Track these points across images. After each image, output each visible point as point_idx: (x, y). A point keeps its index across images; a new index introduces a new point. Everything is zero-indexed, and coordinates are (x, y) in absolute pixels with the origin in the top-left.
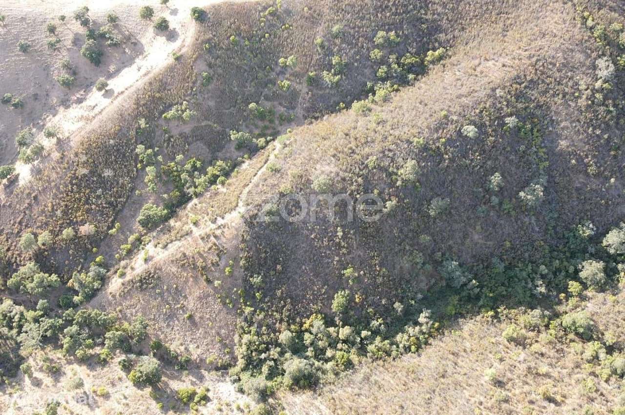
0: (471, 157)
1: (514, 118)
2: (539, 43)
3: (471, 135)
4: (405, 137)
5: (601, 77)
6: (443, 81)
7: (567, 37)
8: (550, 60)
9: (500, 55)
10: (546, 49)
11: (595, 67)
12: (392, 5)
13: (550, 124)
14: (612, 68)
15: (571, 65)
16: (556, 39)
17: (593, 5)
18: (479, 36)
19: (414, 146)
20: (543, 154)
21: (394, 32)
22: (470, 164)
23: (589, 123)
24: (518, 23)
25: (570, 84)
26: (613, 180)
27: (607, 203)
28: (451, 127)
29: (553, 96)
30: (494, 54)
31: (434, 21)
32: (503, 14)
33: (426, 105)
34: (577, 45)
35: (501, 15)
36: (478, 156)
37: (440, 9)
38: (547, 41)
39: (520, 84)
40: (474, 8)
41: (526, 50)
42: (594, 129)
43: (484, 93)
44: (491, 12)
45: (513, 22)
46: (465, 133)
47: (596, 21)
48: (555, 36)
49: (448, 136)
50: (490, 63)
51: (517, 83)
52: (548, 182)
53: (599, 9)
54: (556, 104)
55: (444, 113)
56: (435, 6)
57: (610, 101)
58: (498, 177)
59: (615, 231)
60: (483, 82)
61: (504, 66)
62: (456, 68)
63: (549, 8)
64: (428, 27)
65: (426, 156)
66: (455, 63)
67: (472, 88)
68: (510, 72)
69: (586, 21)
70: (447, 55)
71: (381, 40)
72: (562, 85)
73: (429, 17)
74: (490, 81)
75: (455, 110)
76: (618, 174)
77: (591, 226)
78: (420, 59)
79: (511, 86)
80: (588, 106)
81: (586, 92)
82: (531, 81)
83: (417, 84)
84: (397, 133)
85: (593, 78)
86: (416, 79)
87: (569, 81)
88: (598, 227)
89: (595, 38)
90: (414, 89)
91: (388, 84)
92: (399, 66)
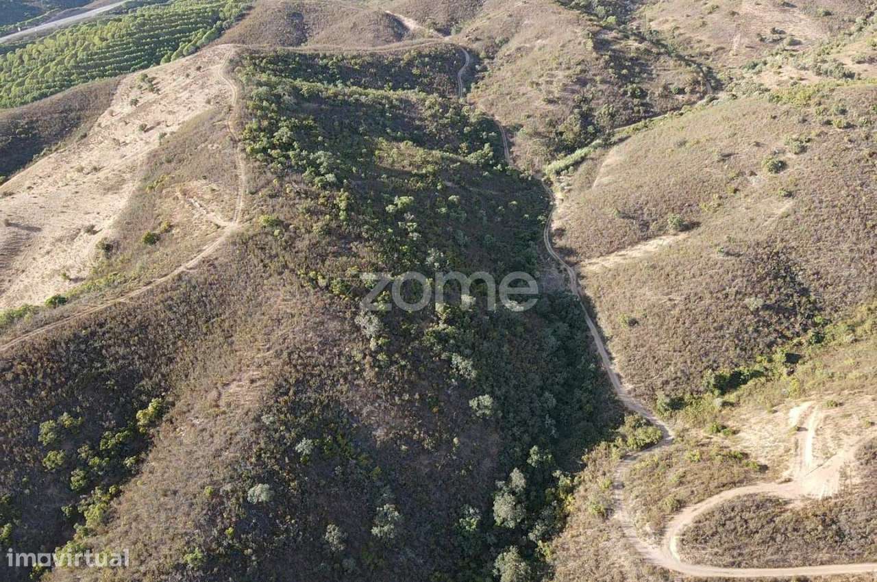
0: (283, 527)
1: (304, 441)
2: (279, 333)
3: (263, 498)
4: (169, 563)
5: (371, 337)
6: (181, 444)
7: (306, 311)
8: (304, 346)
9: (240, 370)
10: (291, 336)
11: (358, 329)
12: (43, 378)
13: (350, 420)
14: (375, 320)
15: (330, 339)
16: (295, 319)
17: (313, 261)
18: (197, 359)
19: (193, 568)
20: (365, 461)
21: (65, 414)
22: (287, 538)
23: (391, 393)
24: (239, 321)
25: (343, 361)
26: (455, 440)
27: (467, 470)
28: (231, 504)
29: (334, 385)
30: (232, 372)
31: (123, 367)
32: (214, 318)
33: (175, 493)
34: (323, 314)
35: (212, 321)
36: (291, 519)
37: (122, 351)
38: (287, 326)
39: (286, 394)
40: (169, 329)
41: (268, 349)
42: (400, 396)
43: (248, 430)
44: (197, 323)
45: (232, 323)
46: (255, 501)
47: (328, 277)
48: (293, 316)
49: (234, 520)
50: (233, 388)
51: (281, 394)
52: (393, 491)
53: (323, 261)
54: (342, 393)
55: (208, 490)
56: (112, 350)
57: (397, 356)
58: (334, 530)
59: (497, 498)
60: (237, 418)
61: (252, 381)
62: (190, 416)
63: (265, 287)
64: (117, 381)
66: (185, 409)
67: (228, 432)
68: (264, 386)
69: (317, 282)
70: (168, 403)
71: (51, 436)
72: (335, 367)
73: (111, 367)
74: (245, 411)
75: (222, 476)
76: (457, 430)
77: (472, 511)
78: (130, 430)
79: (277, 401)
80: (378, 375)
81: (366, 361)
82: (297, 381)
83: (145, 468)
84: (153, 564)
85: (363, 340)
86: (139, 461)
87: (339, 358)
88: (479, 507)
89: (338, 296)
90: (144, 477)
91: (98, 492)
92: (102, 458)
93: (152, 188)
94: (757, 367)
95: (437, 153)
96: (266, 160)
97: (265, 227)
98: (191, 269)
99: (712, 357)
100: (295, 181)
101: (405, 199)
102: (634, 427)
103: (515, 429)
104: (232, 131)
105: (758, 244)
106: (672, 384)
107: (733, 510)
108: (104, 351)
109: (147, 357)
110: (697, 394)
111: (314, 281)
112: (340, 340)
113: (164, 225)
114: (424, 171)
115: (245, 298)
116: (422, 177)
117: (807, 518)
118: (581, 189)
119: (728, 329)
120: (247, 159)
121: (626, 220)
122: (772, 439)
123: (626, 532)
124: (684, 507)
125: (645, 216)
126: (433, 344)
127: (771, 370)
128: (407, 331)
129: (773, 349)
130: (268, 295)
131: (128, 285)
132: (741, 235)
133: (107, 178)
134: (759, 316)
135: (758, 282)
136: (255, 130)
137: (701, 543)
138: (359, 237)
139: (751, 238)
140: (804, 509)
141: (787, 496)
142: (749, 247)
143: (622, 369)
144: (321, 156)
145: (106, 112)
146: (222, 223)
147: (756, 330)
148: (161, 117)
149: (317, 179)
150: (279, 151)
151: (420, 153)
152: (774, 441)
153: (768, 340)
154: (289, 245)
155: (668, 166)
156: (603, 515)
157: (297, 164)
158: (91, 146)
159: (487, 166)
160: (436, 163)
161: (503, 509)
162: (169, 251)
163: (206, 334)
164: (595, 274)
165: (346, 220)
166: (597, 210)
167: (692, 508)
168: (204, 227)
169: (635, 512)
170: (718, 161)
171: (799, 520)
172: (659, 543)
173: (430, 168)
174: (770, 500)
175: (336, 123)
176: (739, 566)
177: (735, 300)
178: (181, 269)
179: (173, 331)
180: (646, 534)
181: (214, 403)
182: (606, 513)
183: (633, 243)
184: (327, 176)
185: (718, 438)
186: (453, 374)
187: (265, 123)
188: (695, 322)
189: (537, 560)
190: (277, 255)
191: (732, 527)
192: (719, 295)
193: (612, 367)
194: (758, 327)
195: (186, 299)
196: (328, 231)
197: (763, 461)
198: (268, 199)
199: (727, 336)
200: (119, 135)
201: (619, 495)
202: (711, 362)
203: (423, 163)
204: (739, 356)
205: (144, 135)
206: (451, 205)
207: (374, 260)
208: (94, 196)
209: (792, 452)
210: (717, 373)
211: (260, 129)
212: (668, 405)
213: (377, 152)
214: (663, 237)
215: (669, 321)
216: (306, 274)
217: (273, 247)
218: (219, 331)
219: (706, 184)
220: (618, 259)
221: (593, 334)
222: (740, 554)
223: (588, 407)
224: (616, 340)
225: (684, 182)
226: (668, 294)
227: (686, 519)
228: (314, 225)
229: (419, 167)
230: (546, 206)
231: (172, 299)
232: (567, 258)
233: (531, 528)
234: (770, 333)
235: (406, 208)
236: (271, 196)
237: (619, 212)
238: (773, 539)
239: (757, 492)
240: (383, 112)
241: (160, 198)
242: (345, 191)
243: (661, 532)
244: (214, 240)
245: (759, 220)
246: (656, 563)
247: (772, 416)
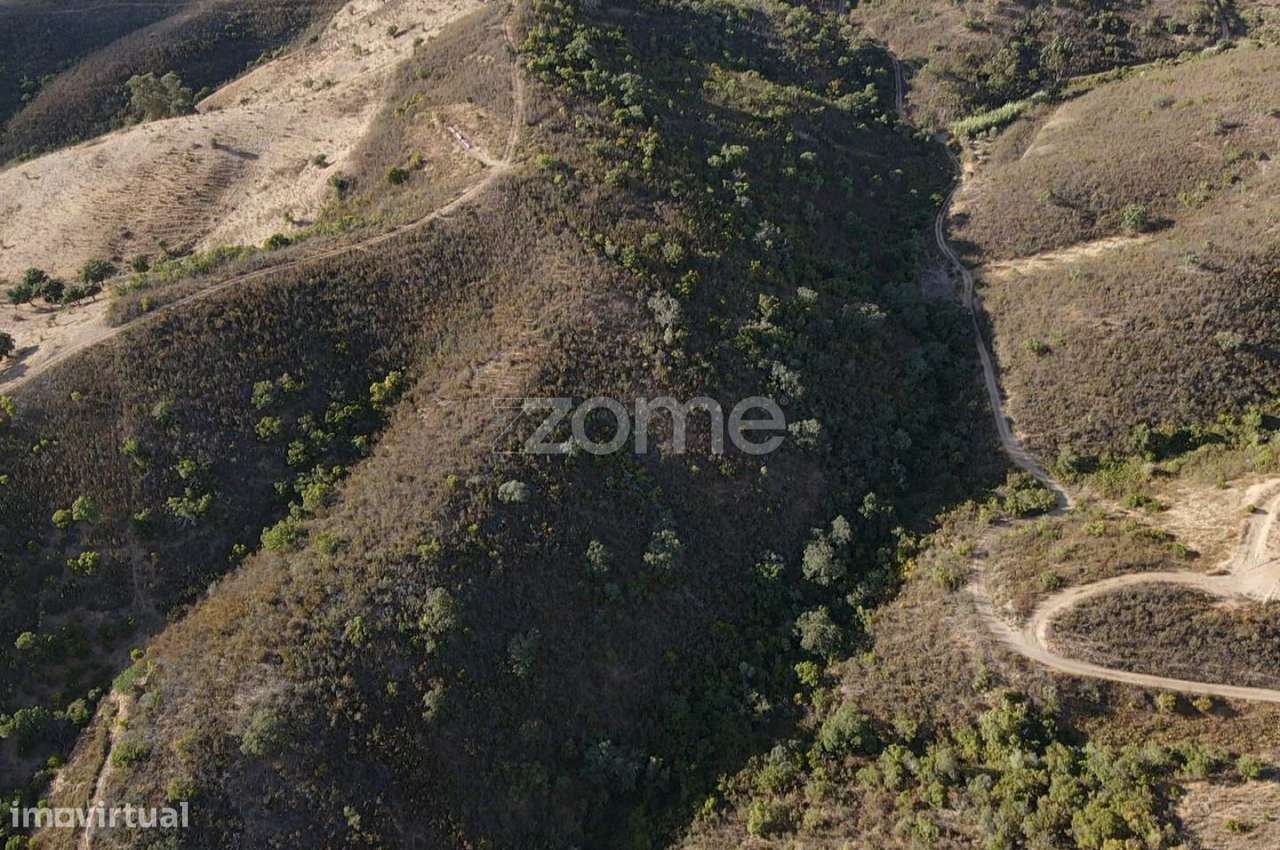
0: (537, 534)
2: (549, 308)
3: (517, 497)
4: (399, 553)
5: (667, 325)
6: (422, 426)
7: (587, 284)
8: (580, 328)
9: (499, 348)
10: (565, 313)
11: (650, 314)
12: (260, 329)
14: (675, 305)
15: (614, 323)
16: (572, 293)
17: (601, 221)
18: (447, 330)
19: (427, 562)
20: (644, 478)
21: (285, 375)
24: (501, 288)
25: (628, 352)
26: (763, 470)
27: (774, 509)
28: (477, 498)
29: (613, 381)
30: (488, 350)
31: (356, 330)
33: (412, 479)
34: (608, 290)
35: (469, 285)
36: (547, 528)
37: (356, 309)
38: (561, 300)
39: (554, 383)
40: (416, 289)
41: (536, 327)
43: (505, 419)
44: (449, 286)
45: (493, 290)
46: (507, 498)
47: (618, 243)
48: (569, 289)
50: (489, 368)
51: (548, 383)
52: (676, 517)
53: (614, 223)
54: (622, 391)
55: (451, 480)
56: (345, 307)
57: (698, 355)
58: (598, 547)
59: (810, 546)
60: (492, 403)
61: (513, 363)
62: (435, 396)
63: (537, 249)
64: (348, 346)
65: (457, 569)
66: (430, 388)
67: (480, 419)
68: (528, 370)
69: (603, 249)
71: (267, 398)
72: (617, 358)
73: (342, 327)
74: (502, 397)
75: (469, 467)
77: (773, 557)
78: (361, 405)
80: (670, 375)
81: (657, 355)
82: (568, 370)
83: (377, 451)
84: (380, 552)
85: (655, 331)
86: (370, 442)
87: (624, 349)
88: (784, 554)
89: (629, 269)
90: (375, 461)
91: (320, 471)
92: (326, 432)
93: (401, 111)
94: (1216, 429)
95: (793, 90)
96: (551, 81)
97: (543, 170)
98: (446, 216)
99: (1150, 407)
100: (588, 113)
101: (736, 149)
102: (1018, 489)
103: (847, 469)
104: (511, 39)
105: (1253, 258)
106: (1085, 438)
107: (1134, 597)
108: (334, 307)
109: (386, 321)
110: (1120, 456)
111: (600, 247)
112: (626, 326)
113: (414, 160)
114: (770, 114)
115: (511, 260)
116: (767, 123)
117: (1240, 622)
118: (1004, 159)
119: (1184, 371)
120: (527, 78)
121: (1062, 209)
122: (1213, 520)
123: (979, 607)
124: (1065, 586)
125: (1092, 205)
126: (748, 347)
127: (1237, 436)
128: (716, 326)
129: (1246, 407)
130: (540, 258)
131: (367, 230)
132: (1229, 244)
133: (344, 95)
134: (1234, 358)
135: (1241, 311)
136: (541, 39)
137: (1080, 632)
138: (665, 195)
139: (1245, 248)
140: (1239, 611)
141: (1216, 591)
142: (1238, 261)
143: (1016, 411)
144: (627, 80)
145: (344, 8)
146: (488, 161)
147: (1225, 378)
148: (417, 18)
149: (617, 112)
150: (570, 69)
151: (768, 88)
152: (1216, 523)
153: (1239, 394)
154: (571, 198)
155: (1139, 135)
156: (952, 585)
157: (593, 89)
158: (324, 53)
159: (865, 115)
160: (790, 105)
161: (815, 559)
162: (419, 192)
163: (460, 301)
164: (1002, 283)
165: (650, 170)
166: (1021, 191)
167: (1077, 589)
168: (465, 166)
169: (997, 586)
170: (1216, 134)
171: (1227, 623)
172: (1022, 626)
173: (779, 110)
174: (1191, 593)
175: (654, 39)
176: (1130, 668)
177: (1202, 332)
178: (433, 215)
179: (420, 292)
180: (1006, 613)
181: (465, 383)
182: (954, 584)
183: (1069, 243)
184: (631, 109)
185: (1137, 514)
186: (772, 388)
187: (556, 31)
188: (1136, 356)
189: (853, 628)
190: (555, 209)
191: (1129, 618)
192: (1180, 323)
193: (1002, 409)
194: (1229, 374)
195: (438, 254)
196: (623, 182)
197: (1193, 546)
198: (550, 133)
199: (1180, 381)
200: (360, 39)
201: (978, 564)
202: (1148, 415)
203: (770, 103)
204: (1192, 410)
205: (393, 42)
206: (802, 165)
207: (682, 228)
208: (326, 118)
209: (1239, 538)
210: (1154, 430)
211: (548, 39)
212: (1073, 464)
213: (705, 84)
214: (1114, 239)
215: (1099, 354)
216: (591, 236)
217: (552, 197)
218: (476, 298)
219: (1192, 166)
220: (1040, 264)
221: (983, 362)
222: (1133, 654)
223: (957, 456)
224: (1016, 373)
225: (1158, 161)
226: (1102, 315)
227: (1066, 601)
228: (607, 173)
229: (764, 108)
230: (948, 180)
231: (420, 252)
232: (964, 257)
233: (851, 591)
234: (1245, 384)
235: (737, 161)
236: (555, 130)
237: (1053, 195)
238: (1186, 643)
239: (1174, 580)
240: (722, 26)
241: (412, 124)
242: (653, 132)
243: (1026, 612)
244: (476, 182)
245: (1261, 225)
246: (1012, 648)
247: (1220, 492)
